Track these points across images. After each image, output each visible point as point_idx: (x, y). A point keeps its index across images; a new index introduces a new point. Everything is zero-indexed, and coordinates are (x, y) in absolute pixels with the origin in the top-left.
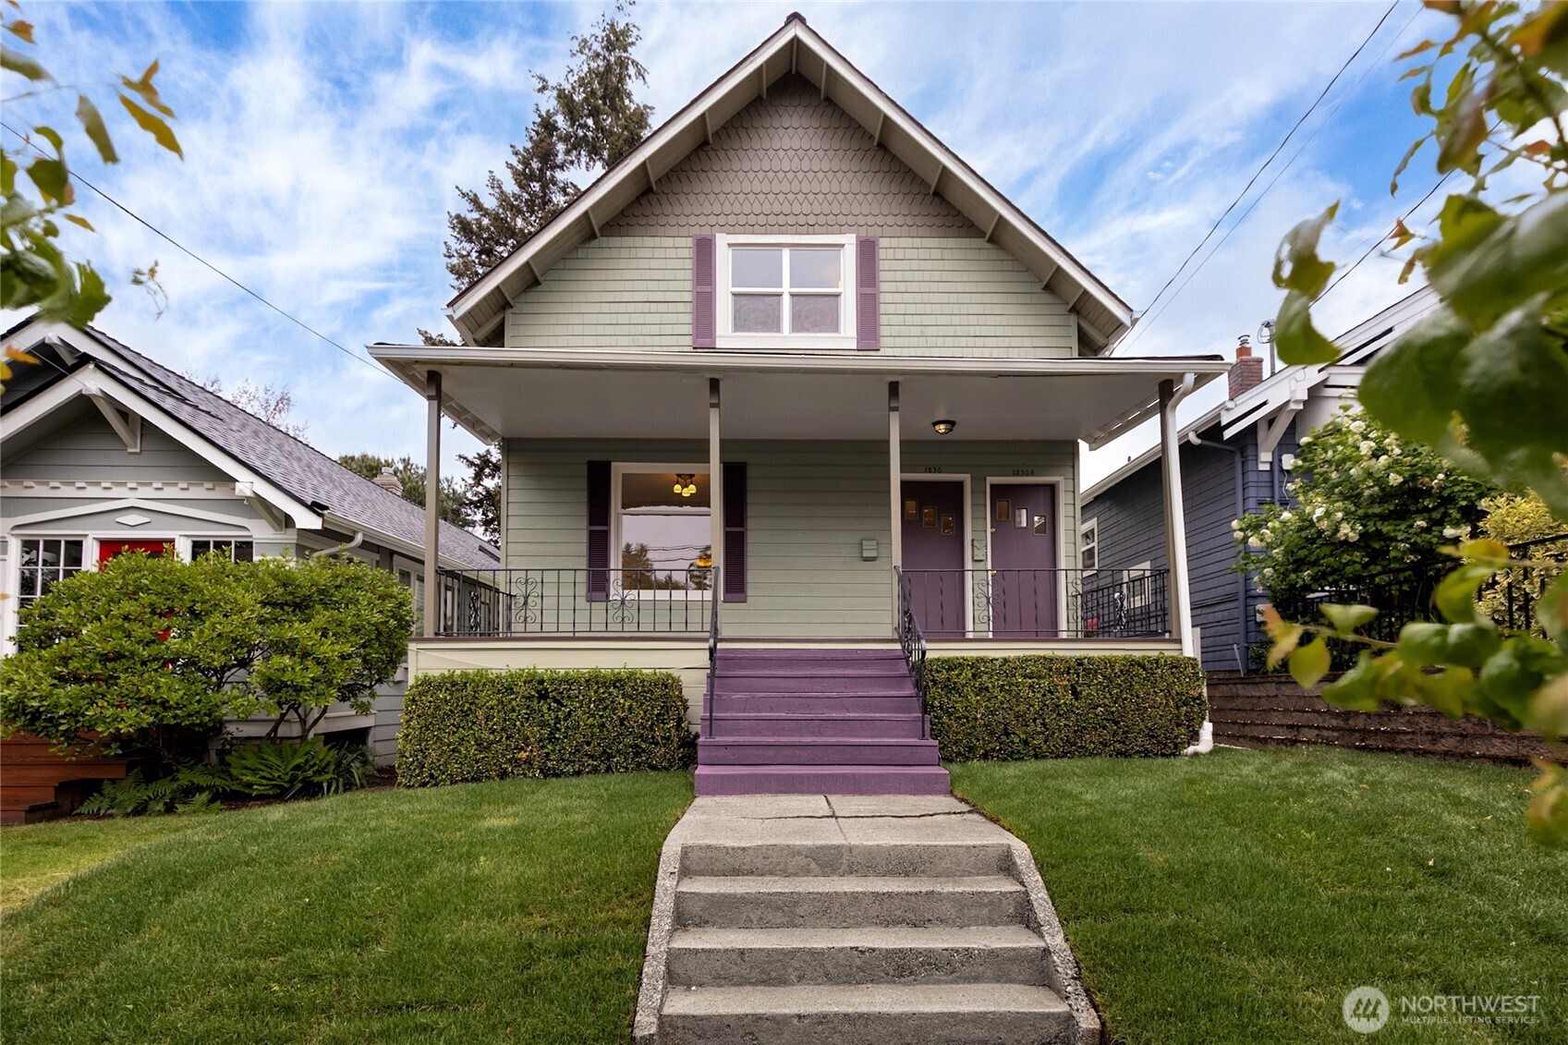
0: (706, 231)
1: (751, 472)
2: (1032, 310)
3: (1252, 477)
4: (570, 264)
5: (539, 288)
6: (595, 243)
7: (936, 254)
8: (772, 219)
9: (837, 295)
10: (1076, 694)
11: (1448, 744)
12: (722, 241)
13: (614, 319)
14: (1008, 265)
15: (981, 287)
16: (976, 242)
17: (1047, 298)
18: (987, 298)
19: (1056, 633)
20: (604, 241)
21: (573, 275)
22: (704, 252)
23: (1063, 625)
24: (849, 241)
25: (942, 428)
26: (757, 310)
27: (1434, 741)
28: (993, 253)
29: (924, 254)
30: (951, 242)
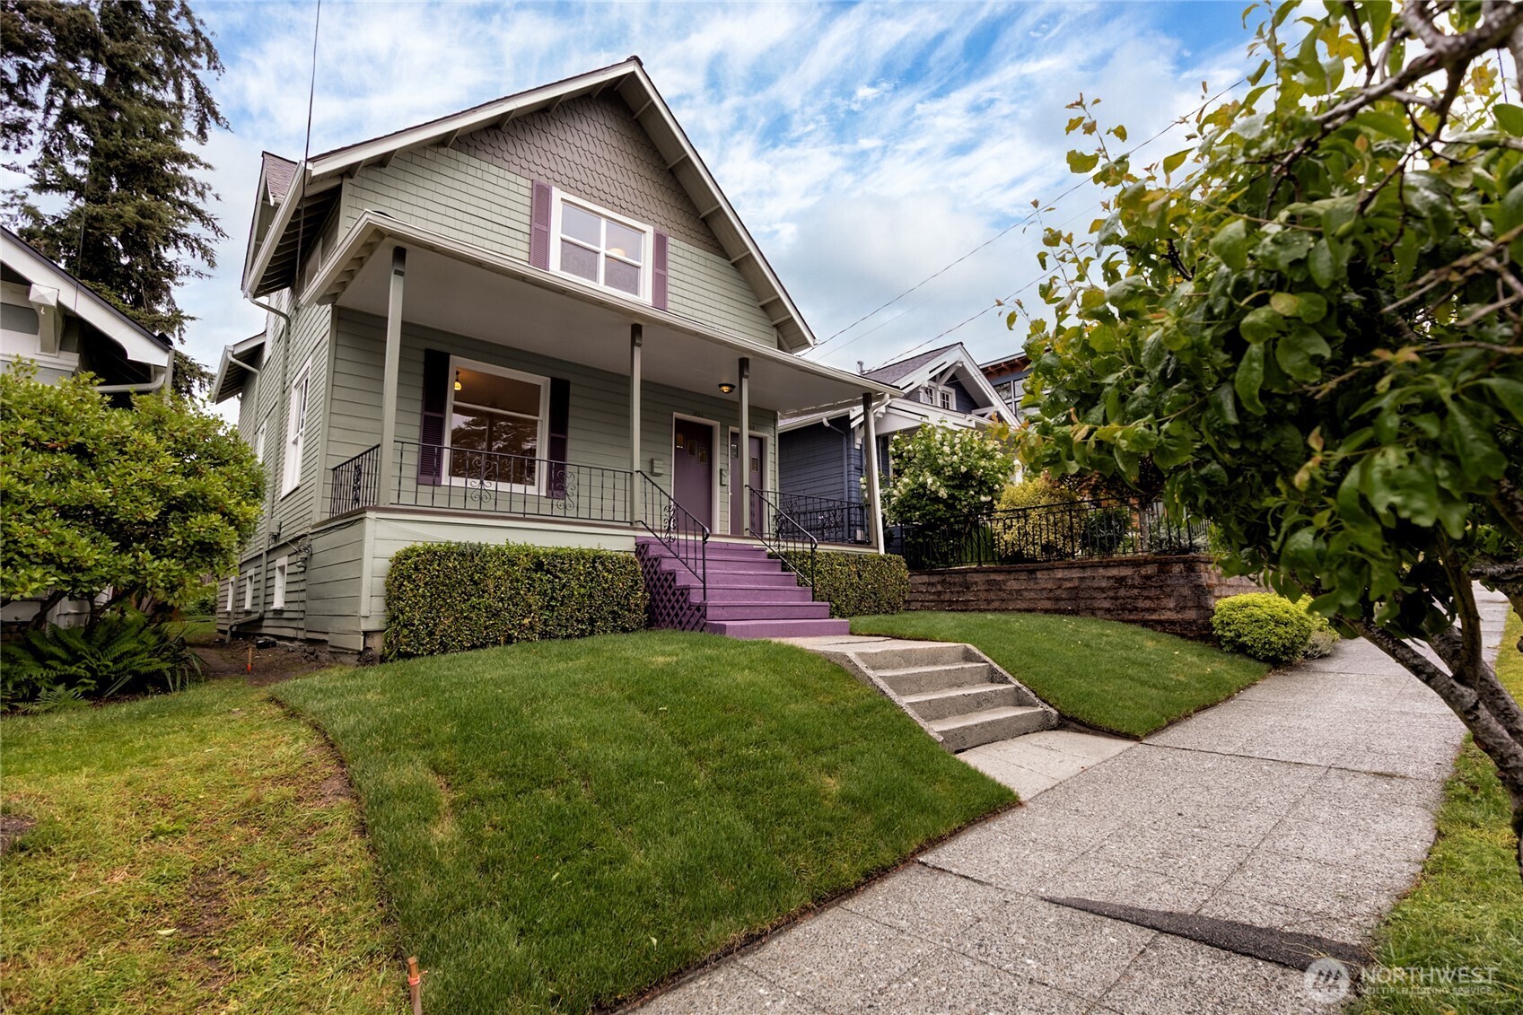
0: (543, 180)
1: (572, 389)
2: (754, 318)
3: (852, 452)
4: (416, 160)
5: (383, 170)
6: (443, 151)
7: (702, 261)
8: (596, 193)
9: (638, 267)
10: (860, 576)
11: (996, 604)
12: (557, 194)
13: (458, 225)
14: (742, 284)
15: (722, 292)
16: (725, 262)
17: (760, 312)
18: (730, 302)
19: (762, 535)
20: (452, 152)
21: (419, 171)
22: (541, 198)
23: (766, 530)
24: (650, 230)
25: (725, 389)
26: (580, 257)
27: (989, 604)
28: (732, 272)
29: (695, 258)
30: (711, 256)
